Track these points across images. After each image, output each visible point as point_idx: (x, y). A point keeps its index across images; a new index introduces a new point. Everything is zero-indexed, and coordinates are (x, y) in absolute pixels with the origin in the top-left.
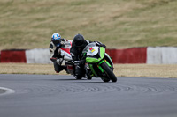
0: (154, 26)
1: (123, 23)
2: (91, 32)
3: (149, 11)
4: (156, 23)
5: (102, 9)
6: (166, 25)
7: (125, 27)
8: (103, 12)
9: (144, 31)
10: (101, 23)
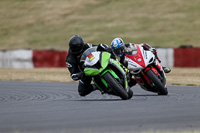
0: (110, 25)
1: (74, 22)
2: (37, 31)
3: (104, 8)
4: (111, 21)
5: (50, 6)
6: (122, 24)
7: (76, 26)
8: (52, 9)
9: (98, 30)
10: (49, 21)
